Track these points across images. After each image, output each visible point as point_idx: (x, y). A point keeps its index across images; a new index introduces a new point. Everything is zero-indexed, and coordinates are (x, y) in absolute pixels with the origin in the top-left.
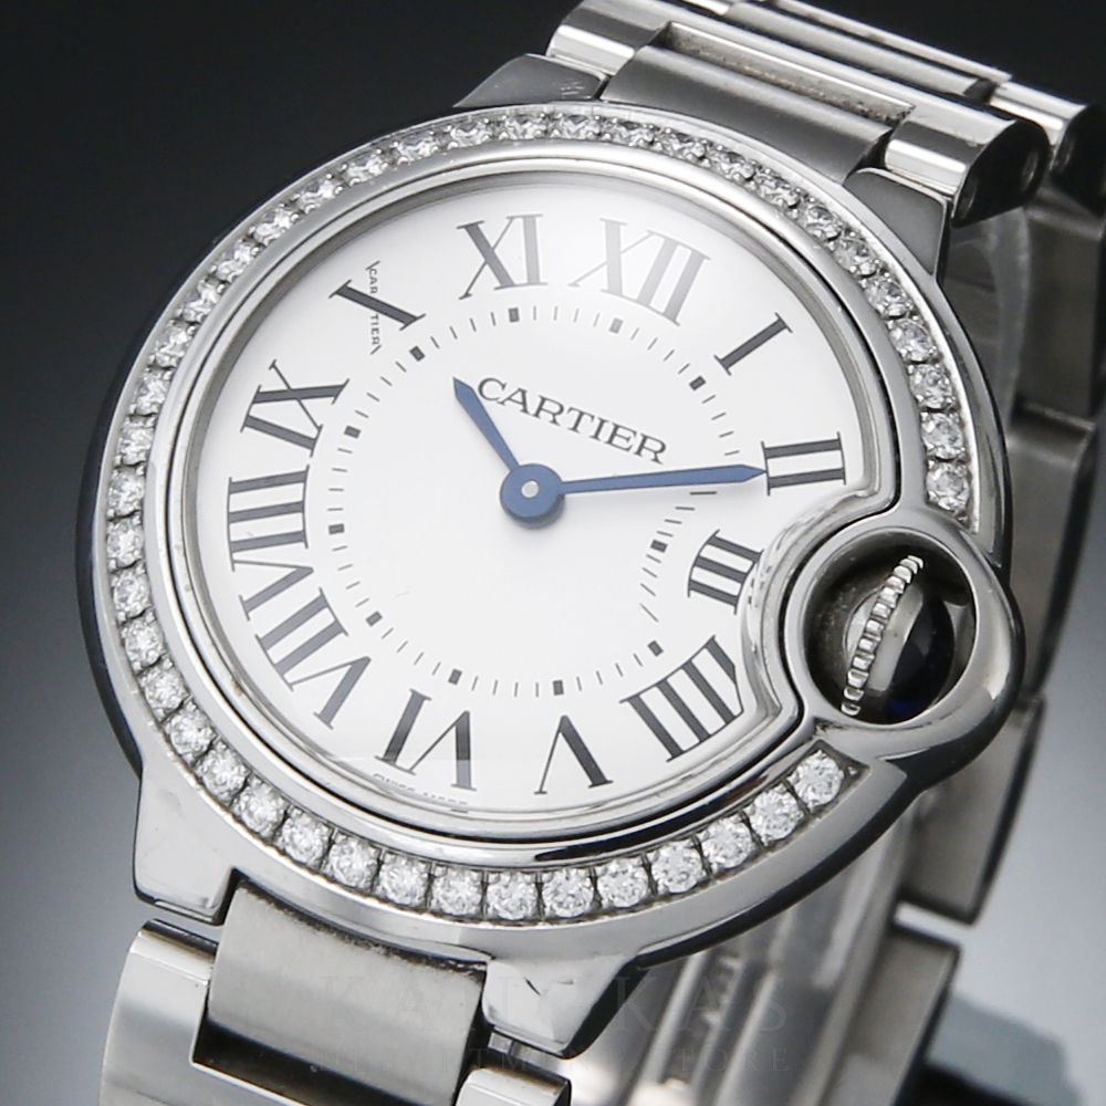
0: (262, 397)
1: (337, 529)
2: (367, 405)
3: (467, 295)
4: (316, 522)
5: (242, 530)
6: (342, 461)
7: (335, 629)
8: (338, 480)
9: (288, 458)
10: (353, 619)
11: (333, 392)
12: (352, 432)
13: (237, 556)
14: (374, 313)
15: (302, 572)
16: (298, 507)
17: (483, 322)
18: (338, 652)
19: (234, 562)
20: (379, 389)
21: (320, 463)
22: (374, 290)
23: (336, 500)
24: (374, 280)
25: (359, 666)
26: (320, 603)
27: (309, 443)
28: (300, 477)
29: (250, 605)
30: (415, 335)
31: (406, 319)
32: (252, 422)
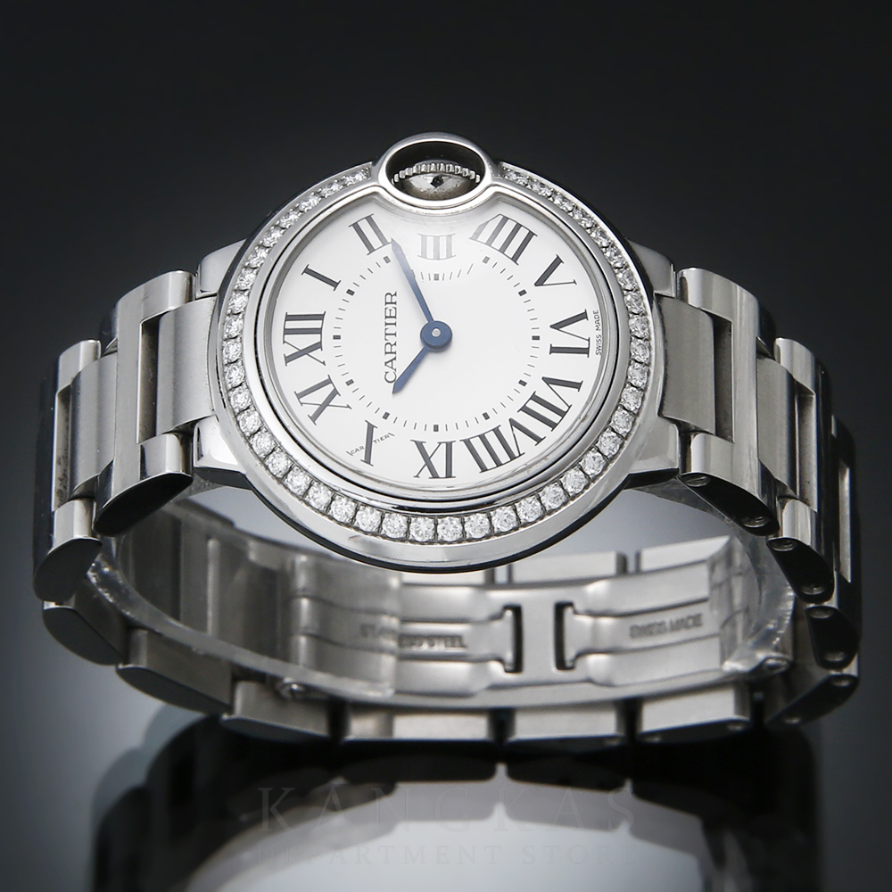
0: (435, 476)
1: (486, 416)
2: (420, 427)
3: (348, 407)
4: (485, 427)
5: (503, 456)
6: (452, 427)
7: (534, 398)
8: (462, 425)
9: (460, 451)
10: (527, 393)
11: (420, 445)
12: (436, 428)
13: (517, 455)
14: (373, 443)
15: (513, 423)
16: (482, 437)
17: (359, 394)
18: (546, 393)
19: (520, 455)
20: (410, 425)
21: (458, 437)
22: (362, 448)
23: (472, 422)
24: (357, 450)
25: (549, 381)
26: (525, 409)
27: (449, 446)
28: (467, 442)
29: (538, 440)
30: (377, 420)
31: (371, 428)
32: (449, 475)
